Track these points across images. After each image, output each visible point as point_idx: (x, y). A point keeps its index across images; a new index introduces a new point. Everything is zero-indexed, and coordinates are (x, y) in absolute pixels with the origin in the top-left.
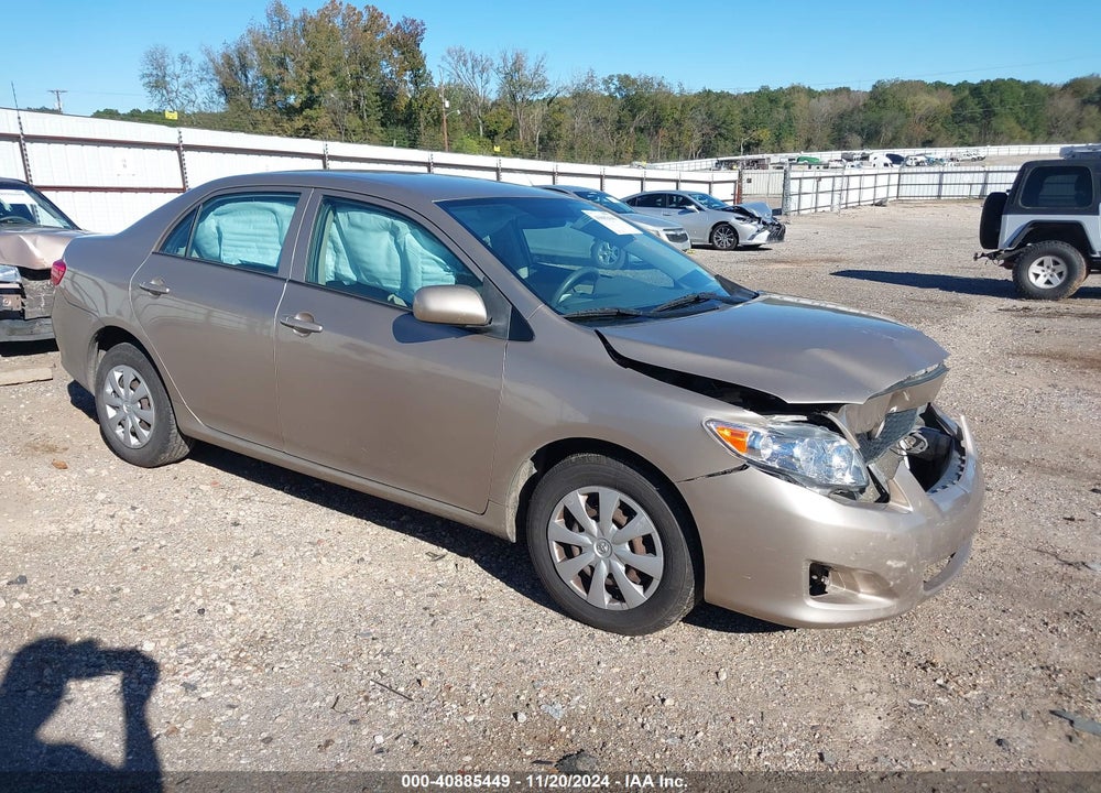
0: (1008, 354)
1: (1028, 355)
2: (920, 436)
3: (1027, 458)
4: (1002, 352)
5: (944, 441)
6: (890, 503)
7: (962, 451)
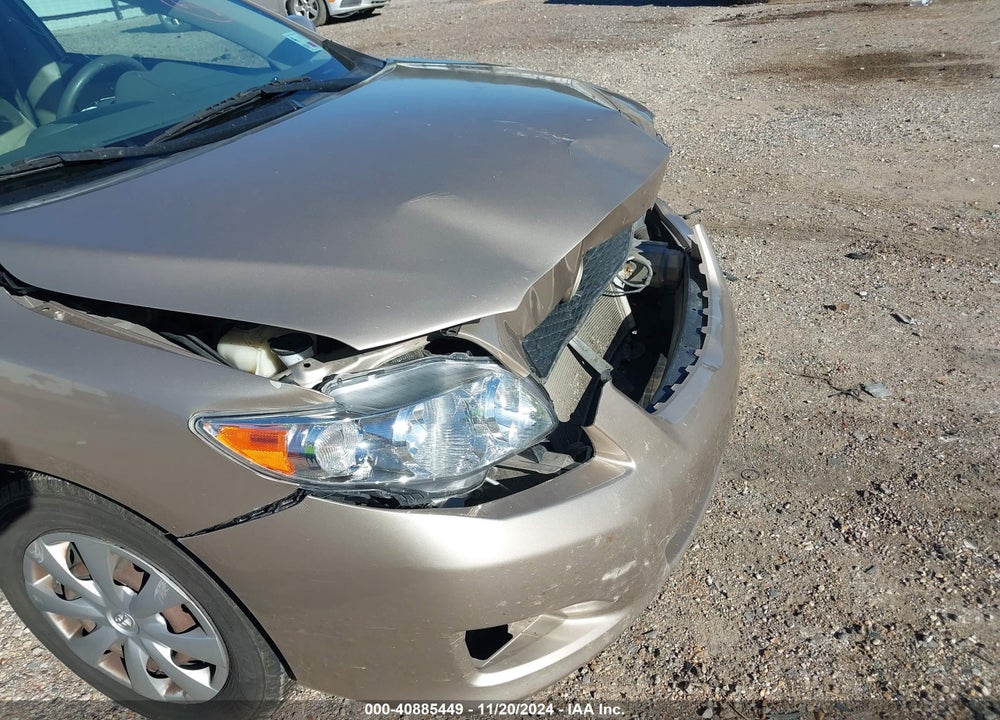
0: (730, 74)
1: (750, 72)
2: (642, 259)
3: (770, 219)
4: (723, 73)
5: (674, 260)
6: (597, 458)
7: (702, 281)
